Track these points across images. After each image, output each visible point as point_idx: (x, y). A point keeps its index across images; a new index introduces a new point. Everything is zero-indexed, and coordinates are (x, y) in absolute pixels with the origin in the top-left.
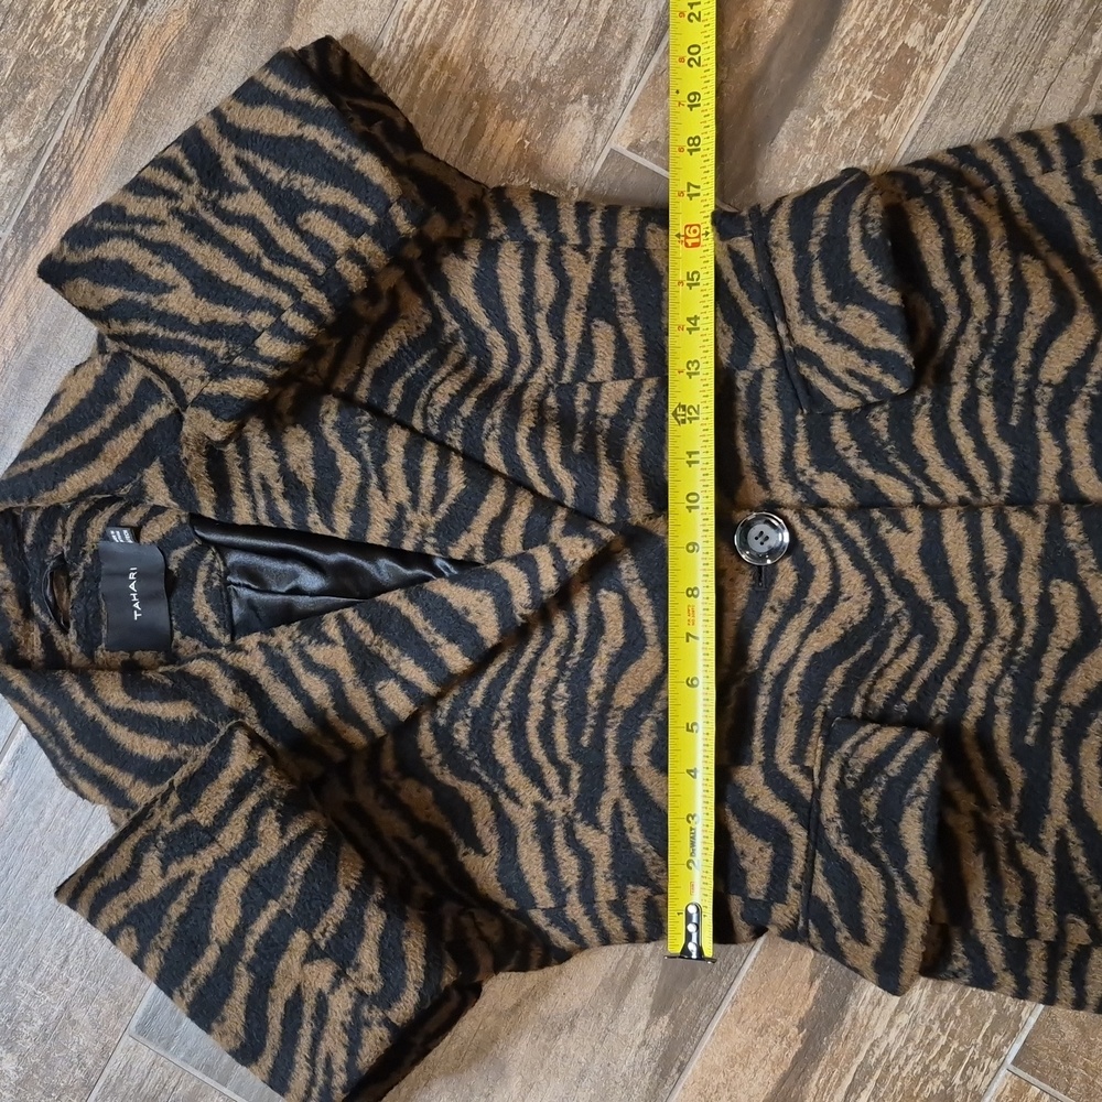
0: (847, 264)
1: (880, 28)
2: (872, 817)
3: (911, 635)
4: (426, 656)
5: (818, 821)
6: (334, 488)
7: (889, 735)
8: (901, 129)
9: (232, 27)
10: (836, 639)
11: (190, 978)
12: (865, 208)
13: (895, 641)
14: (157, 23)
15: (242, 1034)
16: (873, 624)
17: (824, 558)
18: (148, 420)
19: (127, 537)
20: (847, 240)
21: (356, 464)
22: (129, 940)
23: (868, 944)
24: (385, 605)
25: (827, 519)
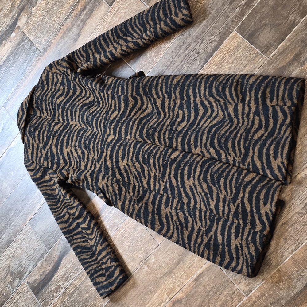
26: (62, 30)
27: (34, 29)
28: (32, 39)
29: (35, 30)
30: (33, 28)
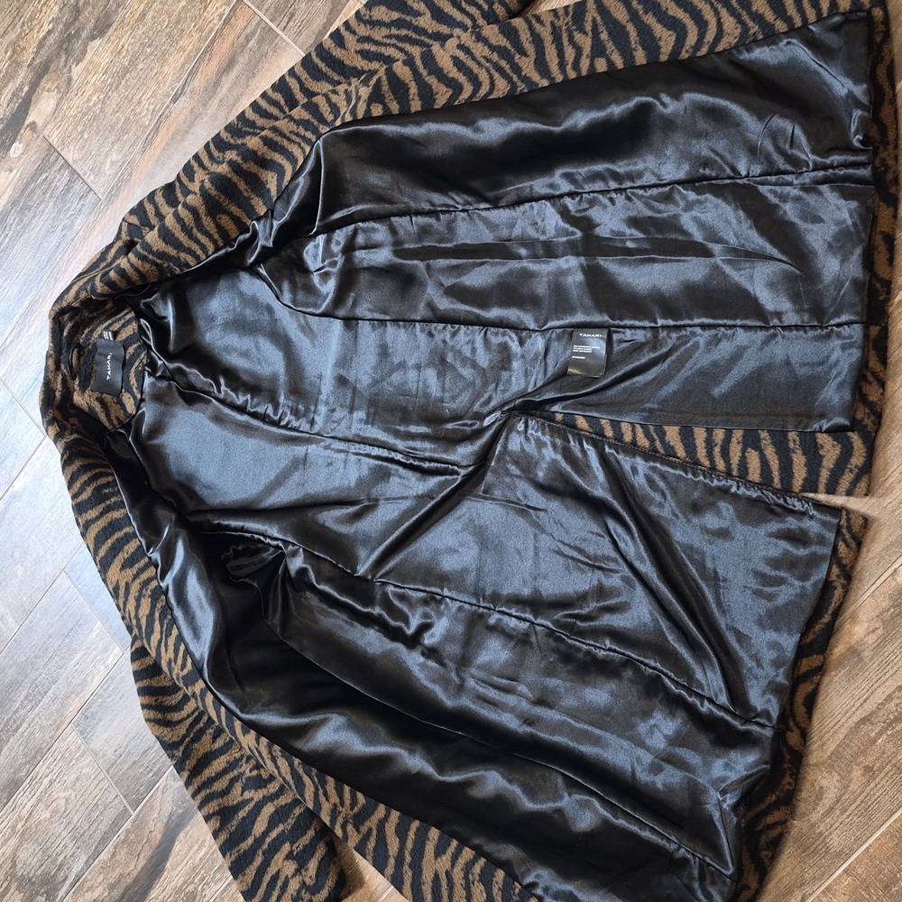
9: (205, 119)
14: (178, 112)
19: (111, 337)
26: (162, 131)
27: (79, 129)
28: (74, 162)
30: (75, 128)
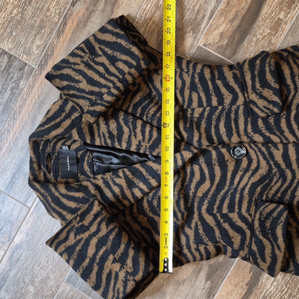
0: (265, 77)
1: (272, 13)
2: (268, 228)
3: (279, 178)
4: (146, 182)
5: (253, 229)
6: (122, 136)
7: (273, 206)
8: (278, 41)
9: (97, 13)
10: (258, 179)
11: (81, 266)
12: (270, 62)
13: (275, 180)
14: (77, 12)
15: (95, 282)
16: (269, 175)
17: (255, 157)
18: (73, 117)
19: (67, 148)
20: (265, 71)
21: (128, 130)
22: (65, 256)
23: (266, 263)
24: (135, 168)
25: (257, 146)
26: (69, 24)
27: (8, 30)
28: (10, 50)
29: (11, 33)
30: (5, 30)
